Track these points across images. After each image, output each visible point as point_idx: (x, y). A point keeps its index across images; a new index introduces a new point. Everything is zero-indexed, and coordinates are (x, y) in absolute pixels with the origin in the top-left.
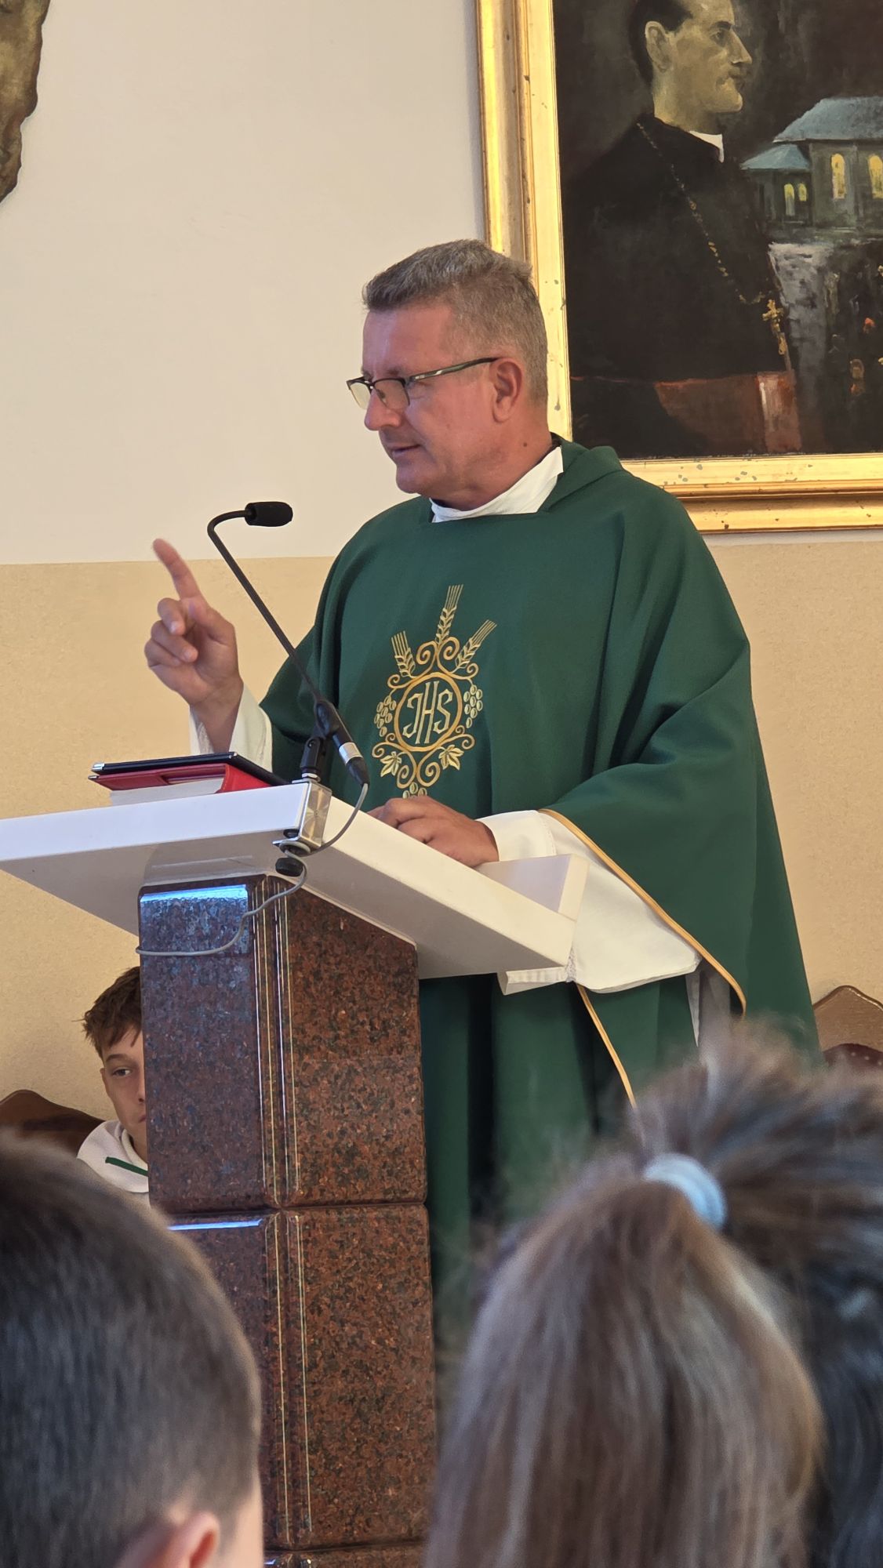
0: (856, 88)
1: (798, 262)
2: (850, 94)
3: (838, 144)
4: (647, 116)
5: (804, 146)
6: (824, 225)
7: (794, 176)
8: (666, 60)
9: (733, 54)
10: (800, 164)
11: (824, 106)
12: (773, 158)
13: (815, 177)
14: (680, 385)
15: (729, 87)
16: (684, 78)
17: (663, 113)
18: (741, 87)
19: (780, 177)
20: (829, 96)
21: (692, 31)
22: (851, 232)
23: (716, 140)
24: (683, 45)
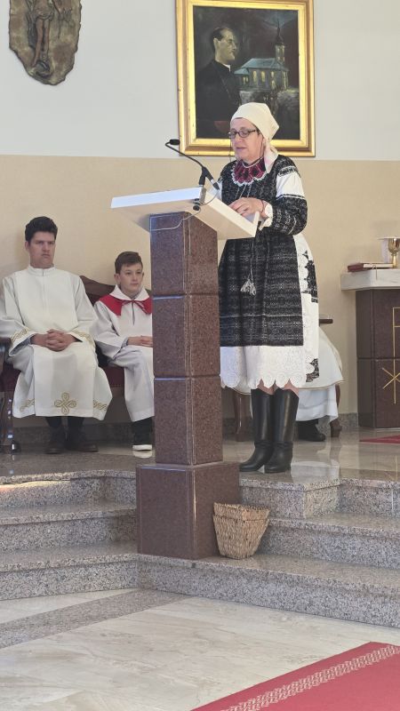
0: (259, 56)
1: (246, 95)
2: (258, 57)
3: (255, 69)
4: (214, 60)
5: (248, 69)
6: (252, 87)
7: (245, 76)
8: (218, 47)
9: (232, 47)
10: (247, 73)
11: (252, 60)
12: (241, 71)
13: (250, 76)
14: (220, 122)
15: (232, 54)
16: (222, 52)
17: (217, 60)
18: (234, 54)
19: (242, 76)
20: (254, 57)
21: (224, 41)
22: (257, 89)
23: (229, 66)
24: (222, 44)
